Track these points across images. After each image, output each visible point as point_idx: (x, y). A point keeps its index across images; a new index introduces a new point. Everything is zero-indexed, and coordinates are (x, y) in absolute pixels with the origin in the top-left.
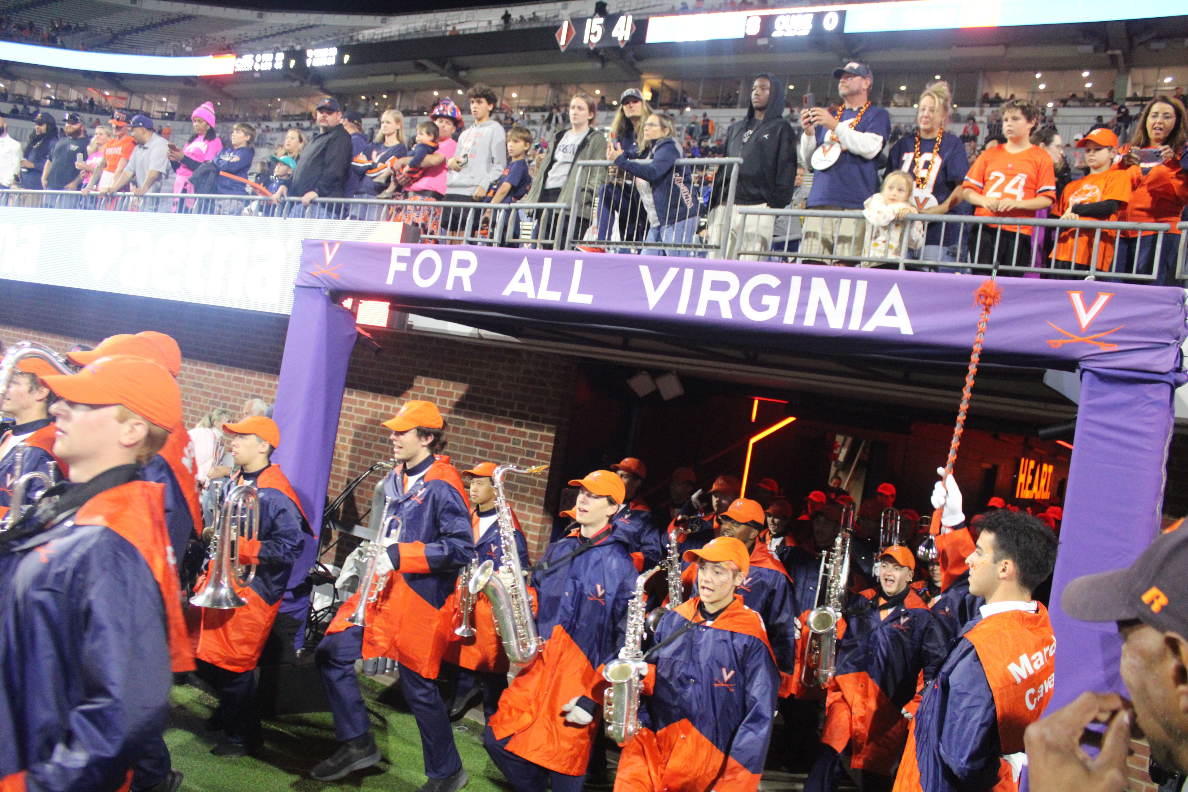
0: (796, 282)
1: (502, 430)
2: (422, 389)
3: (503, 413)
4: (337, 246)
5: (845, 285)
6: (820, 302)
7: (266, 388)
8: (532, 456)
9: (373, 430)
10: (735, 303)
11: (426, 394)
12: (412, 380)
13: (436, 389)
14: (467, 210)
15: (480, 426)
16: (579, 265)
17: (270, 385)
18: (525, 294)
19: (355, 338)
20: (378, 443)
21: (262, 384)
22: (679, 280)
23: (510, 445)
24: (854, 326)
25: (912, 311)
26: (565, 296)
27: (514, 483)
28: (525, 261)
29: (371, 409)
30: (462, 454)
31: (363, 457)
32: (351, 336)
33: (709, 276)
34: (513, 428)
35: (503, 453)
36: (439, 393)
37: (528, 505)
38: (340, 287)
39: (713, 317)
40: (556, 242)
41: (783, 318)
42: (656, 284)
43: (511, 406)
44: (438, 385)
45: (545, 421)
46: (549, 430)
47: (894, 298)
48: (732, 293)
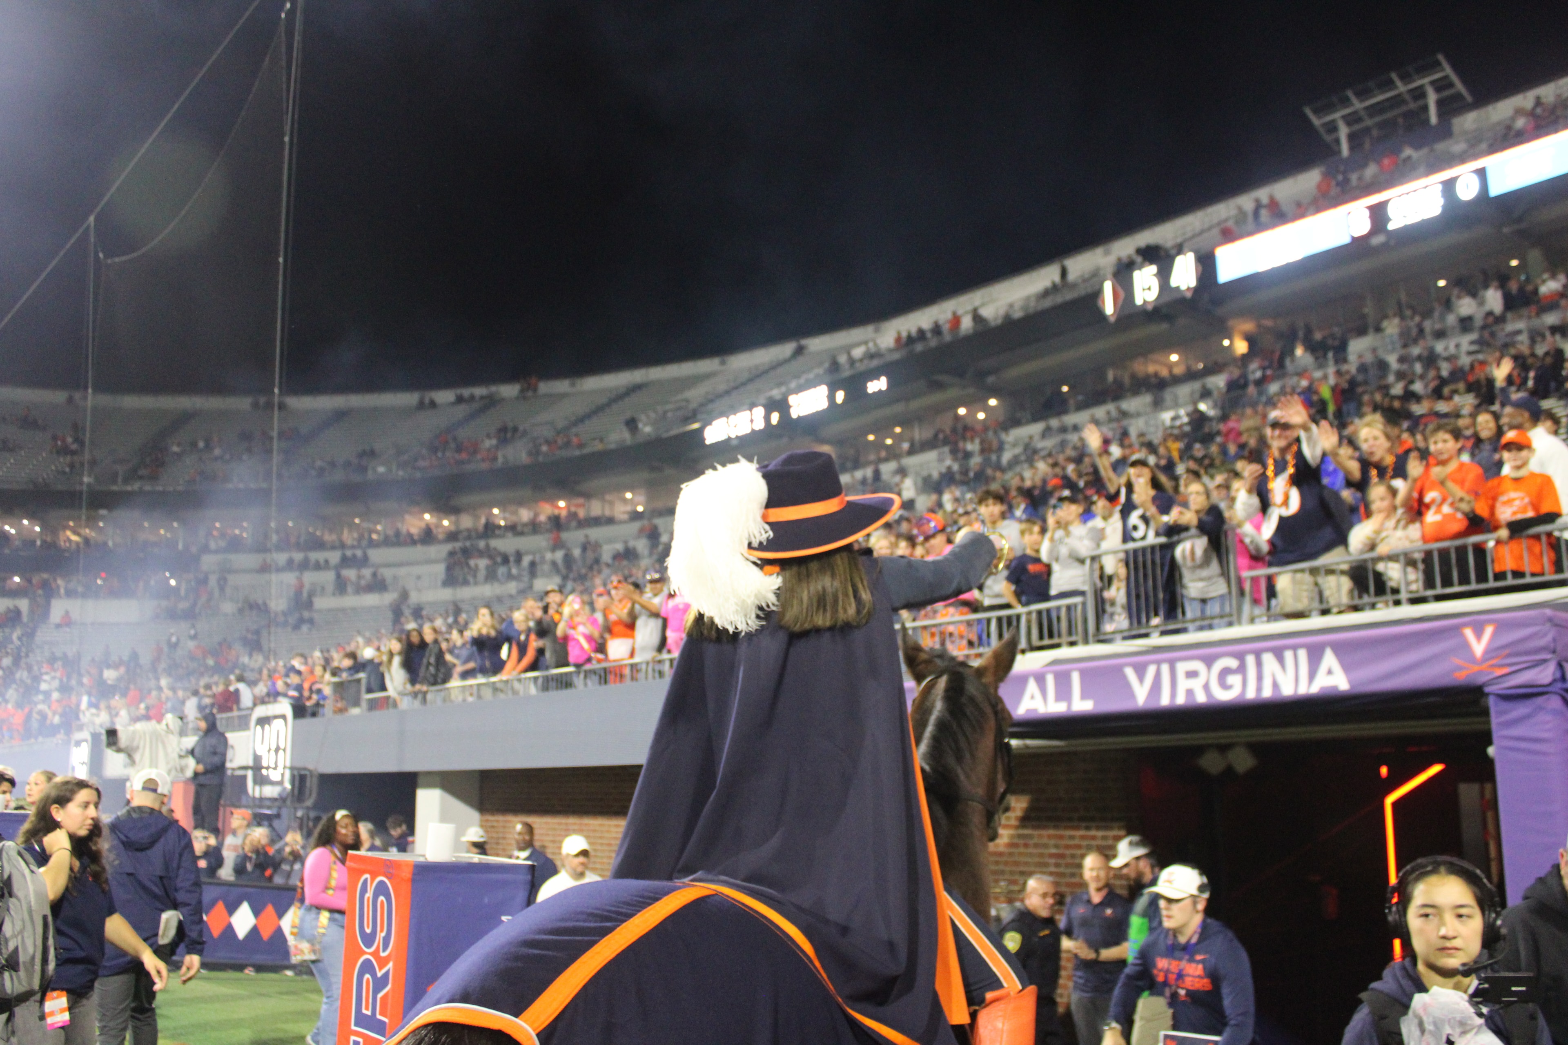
0: (1250, 660)
1: (1072, 837)
3: (1070, 819)
5: (1288, 655)
6: (1273, 675)
10: (1206, 687)
15: (1049, 837)
16: (1075, 676)
18: (1037, 709)
22: (1158, 676)
24: (1303, 690)
25: (1347, 668)
26: (1070, 706)
28: (1031, 680)
33: (1182, 667)
34: (1082, 832)
39: (1191, 703)
40: (1080, 638)
41: (1246, 694)
42: (1141, 682)
43: (1076, 810)
45: (1113, 819)
47: (1329, 659)
48: (1202, 680)
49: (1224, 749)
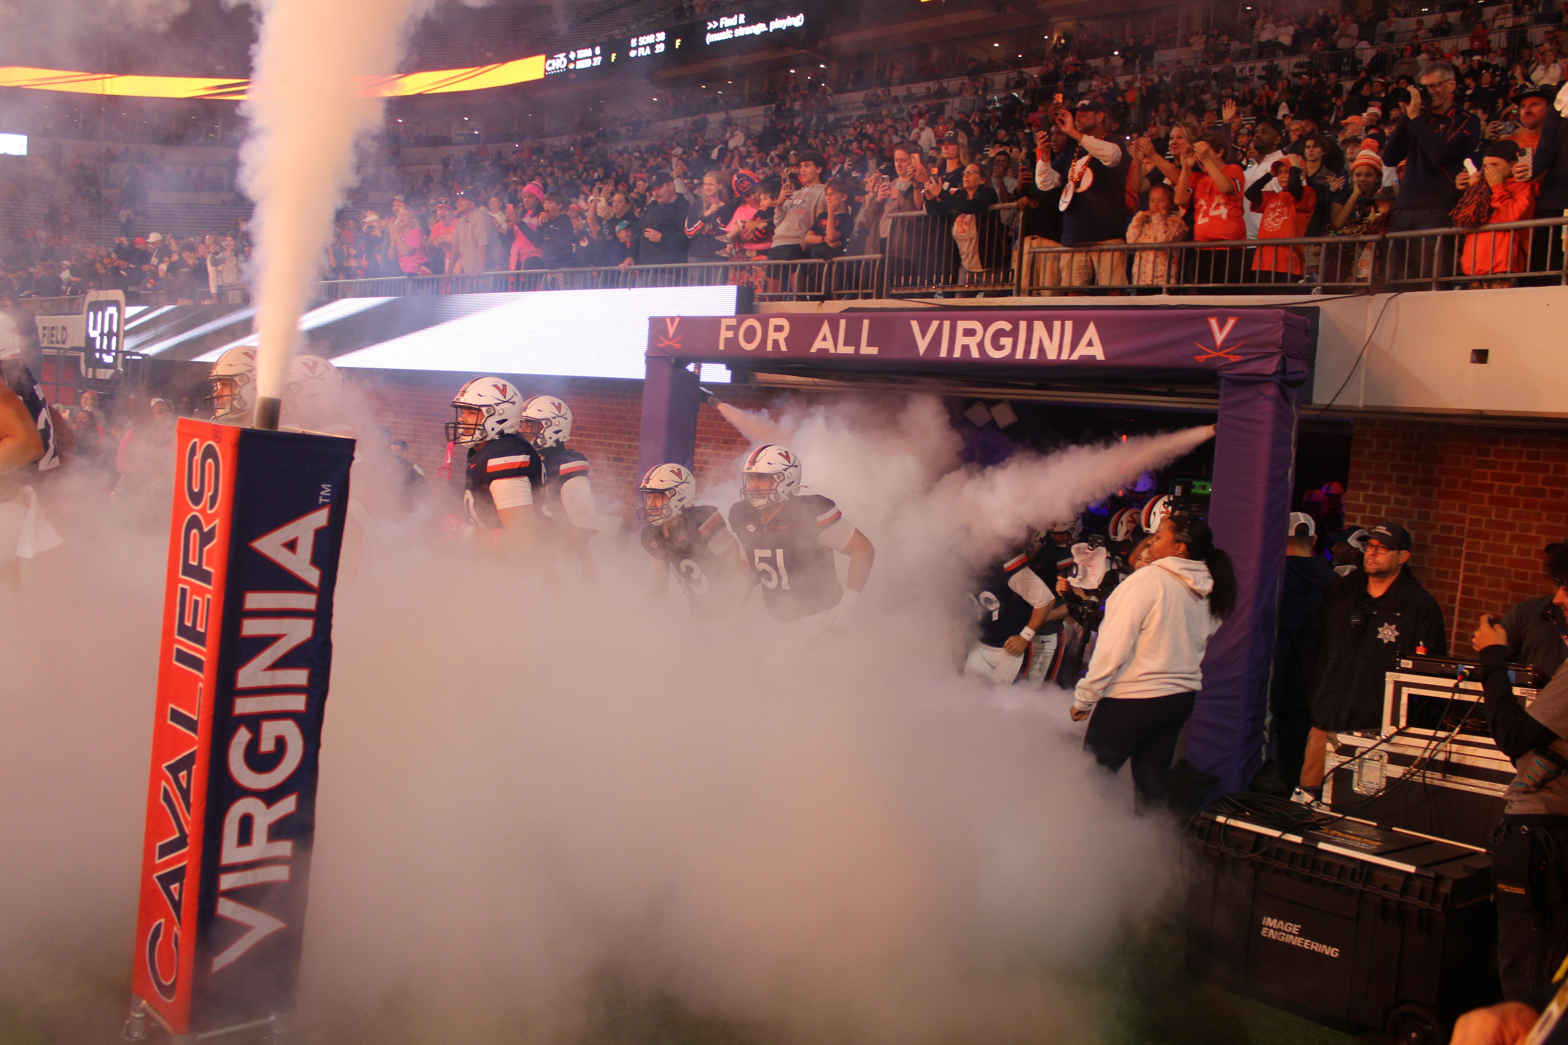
0: (1023, 325)
5: (1057, 324)
6: (1041, 341)
7: (626, 449)
10: (981, 345)
14: (795, 266)
16: (866, 323)
18: (827, 350)
19: (699, 397)
22: (940, 329)
24: (1064, 356)
25: (1105, 341)
26: (857, 349)
28: (827, 319)
32: (696, 395)
33: (962, 325)
38: (683, 354)
39: (965, 357)
40: (874, 291)
41: (1014, 355)
47: (1092, 332)
48: (978, 338)
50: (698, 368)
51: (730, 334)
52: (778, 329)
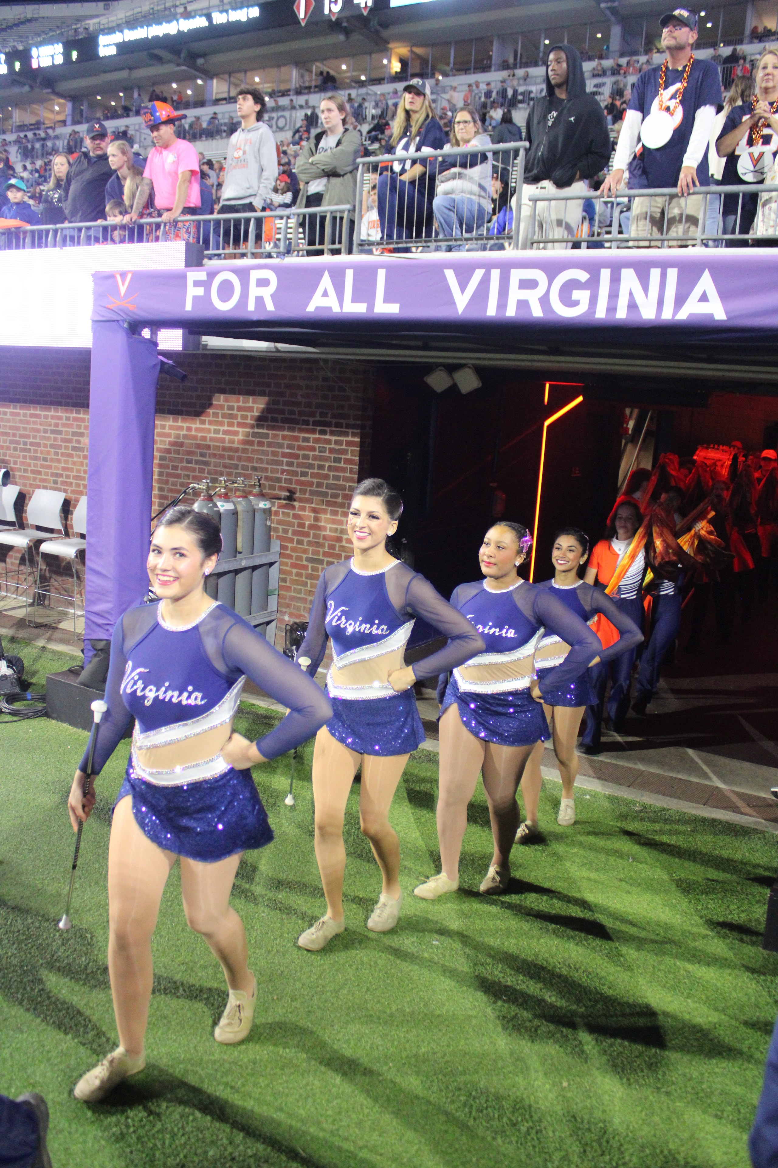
0: (605, 274)
1: (306, 440)
2: (221, 407)
3: (306, 423)
4: (129, 276)
5: (655, 274)
6: (631, 294)
7: (64, 421)
8: (340, 462)
9: (178, 452)
10: (544, 300)
11: (226, 411)
12: (210, 399)
13: (235, 405)
14: (248, 221)
15: (284, 437)
16: (382, 274)
17: (68, 419)
18: (330, 308)
19: (159, 368)
20: (185, 464)
21: (60, 418)
22: (485, 281)
23: (317, 453)
24: (667, 315)
25: (724, 295)
26: (371, 306)
27: (324, 490)
28: (326, 275)
29: (173, 432)
30: (270, 467)
31: (171, 480)
32: (155, 366)
33: (516, 275)
34: (317, 436)
35: (311, 461)
36: (240, 409)
37: (340, 510)
38: (138, 318)
39: (524, 316)
40: (343, 246)
41: (595, 313)
42: (463, 288)
43: (313, 415)
44: (238, 402)
45: (348, 426)
46: (354, 435)
47: (706, 285)
48: (541, 290)
49: (452, 369)
50: (154, 333)
51: (200, 291)
52: (263, 283)
